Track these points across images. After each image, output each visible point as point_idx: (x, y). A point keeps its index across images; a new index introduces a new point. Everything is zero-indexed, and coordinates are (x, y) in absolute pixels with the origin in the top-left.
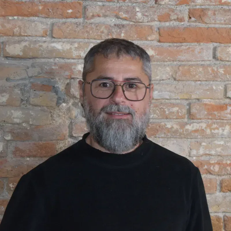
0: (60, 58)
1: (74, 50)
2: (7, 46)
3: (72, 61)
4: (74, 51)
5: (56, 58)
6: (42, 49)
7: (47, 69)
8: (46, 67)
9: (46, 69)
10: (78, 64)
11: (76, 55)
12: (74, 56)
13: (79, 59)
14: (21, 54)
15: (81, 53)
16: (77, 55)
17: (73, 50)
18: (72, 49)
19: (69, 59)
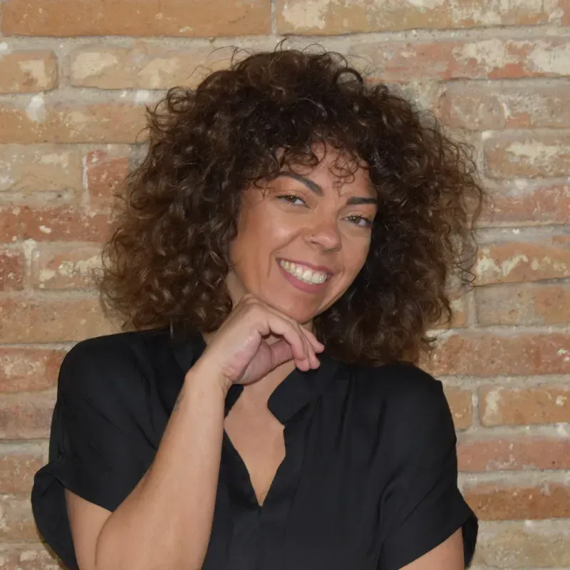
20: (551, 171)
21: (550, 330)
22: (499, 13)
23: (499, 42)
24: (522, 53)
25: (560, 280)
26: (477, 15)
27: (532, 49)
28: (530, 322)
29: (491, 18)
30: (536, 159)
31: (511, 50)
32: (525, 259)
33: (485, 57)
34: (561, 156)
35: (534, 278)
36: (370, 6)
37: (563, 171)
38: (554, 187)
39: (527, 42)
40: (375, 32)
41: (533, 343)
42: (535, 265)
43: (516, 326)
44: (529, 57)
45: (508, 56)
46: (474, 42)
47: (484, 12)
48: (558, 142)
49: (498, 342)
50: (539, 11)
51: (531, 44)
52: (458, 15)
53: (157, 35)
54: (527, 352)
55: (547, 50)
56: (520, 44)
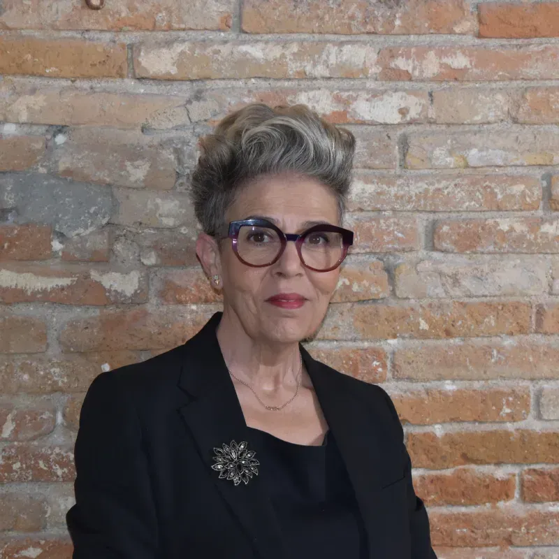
0: (260, 78)
1: (290, 59)
2: (142, 54)
3: (286, 84)
4: (290, 62)
5: (250, 78)
6: (220, 58)
7: (233, 102)
8: (229, 99)
9: (229, 104)
10: (301, 91)
11: (295, 70)
12: (291, 73)
13: (302, 79)
14: (174, 71)
15: (305, 66)
16: (298, 70)
17: (288, 60)
18: (286, 58)
19: (279, 79)
20: (369, 205)
21: (366, 344)
22: (328, 67)
23: (327, 92)
24: (347, 102)
25: (374, 300)
26: (308, 69)
27: (355, 99)
28: (350, 337)
29: (320, 70)
30: (357, 195)
31: (338, 99)
32: (348, 283)
33: (315, 105)
34: (378, 193)
35: (354, 299)
36: (217, 55)
37: (379, 206)
38: (371, 220)
39: (351, 93)
40: (220, 79)
41: (352, 355)
42: (355, 288)
43: (337, 341)
44: (352, 106)
45: (334, 105)
46: (305, 91)
47: (314, 65)
48: (376, 180)
49: (323, 355)
50: (361, 67)
51: (354, 95)
52: (293, 67)
53: (24, 74)
54: (346, 363)
55: (367, 100)
56: (345, 95)
